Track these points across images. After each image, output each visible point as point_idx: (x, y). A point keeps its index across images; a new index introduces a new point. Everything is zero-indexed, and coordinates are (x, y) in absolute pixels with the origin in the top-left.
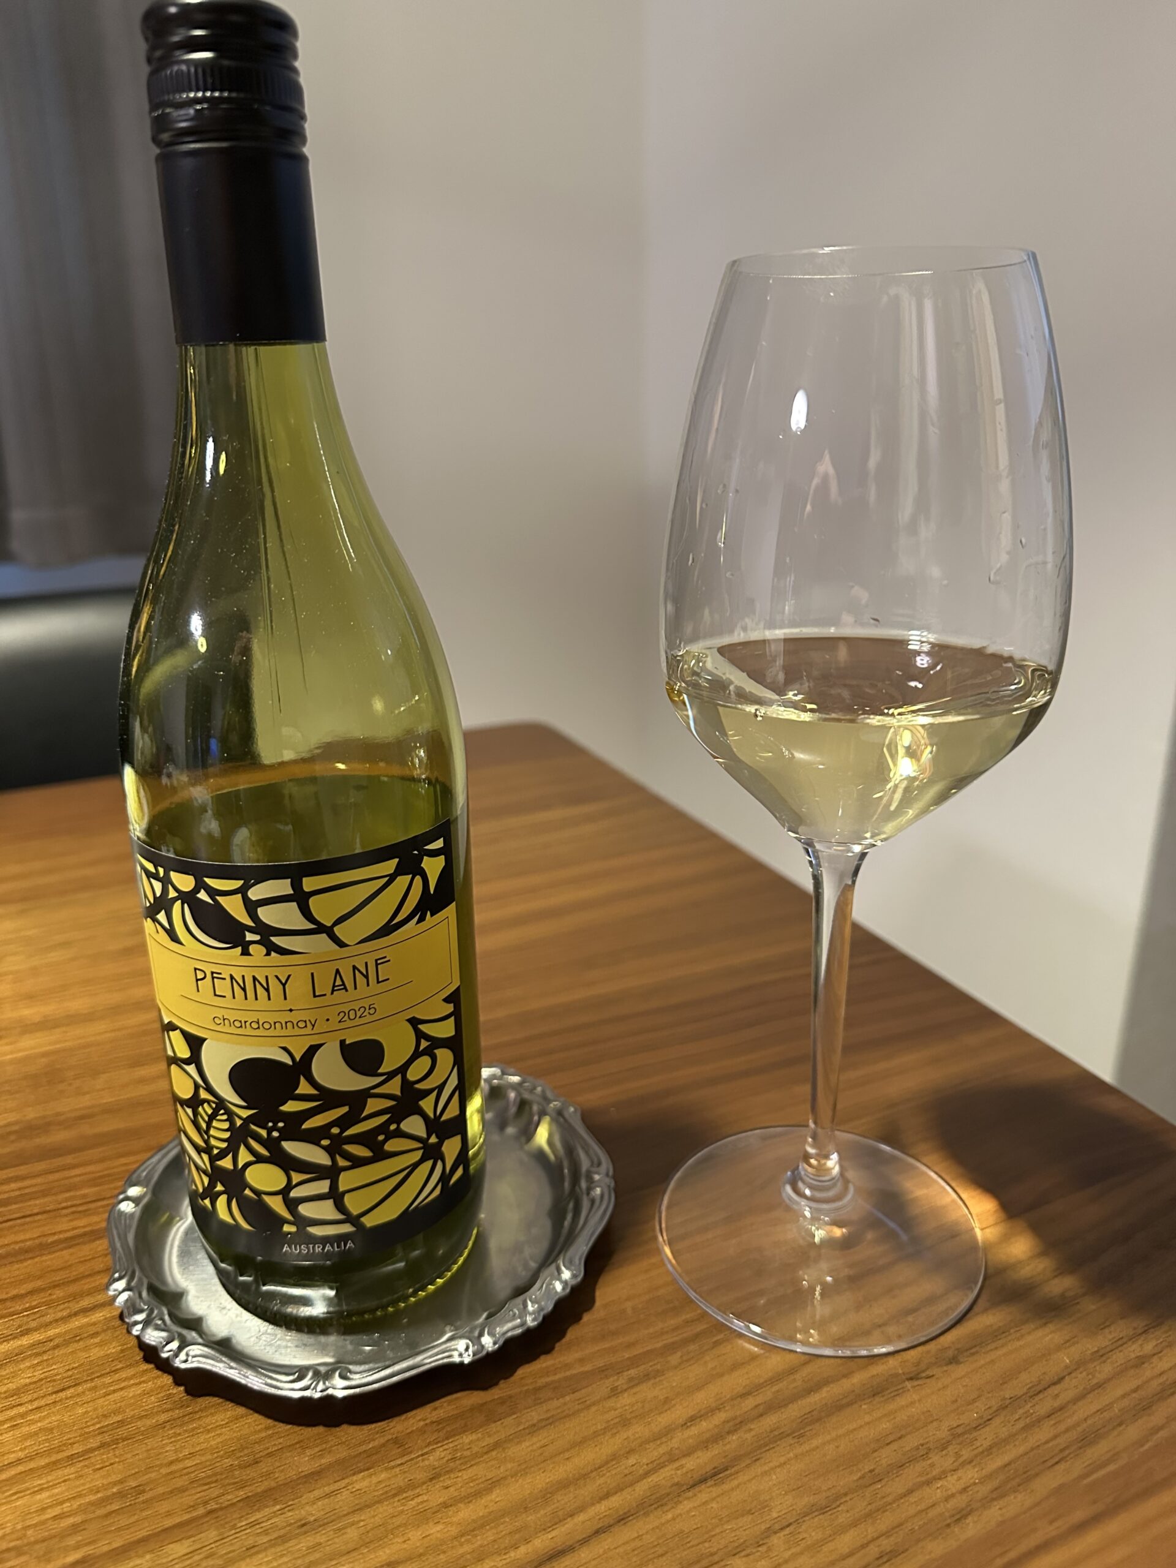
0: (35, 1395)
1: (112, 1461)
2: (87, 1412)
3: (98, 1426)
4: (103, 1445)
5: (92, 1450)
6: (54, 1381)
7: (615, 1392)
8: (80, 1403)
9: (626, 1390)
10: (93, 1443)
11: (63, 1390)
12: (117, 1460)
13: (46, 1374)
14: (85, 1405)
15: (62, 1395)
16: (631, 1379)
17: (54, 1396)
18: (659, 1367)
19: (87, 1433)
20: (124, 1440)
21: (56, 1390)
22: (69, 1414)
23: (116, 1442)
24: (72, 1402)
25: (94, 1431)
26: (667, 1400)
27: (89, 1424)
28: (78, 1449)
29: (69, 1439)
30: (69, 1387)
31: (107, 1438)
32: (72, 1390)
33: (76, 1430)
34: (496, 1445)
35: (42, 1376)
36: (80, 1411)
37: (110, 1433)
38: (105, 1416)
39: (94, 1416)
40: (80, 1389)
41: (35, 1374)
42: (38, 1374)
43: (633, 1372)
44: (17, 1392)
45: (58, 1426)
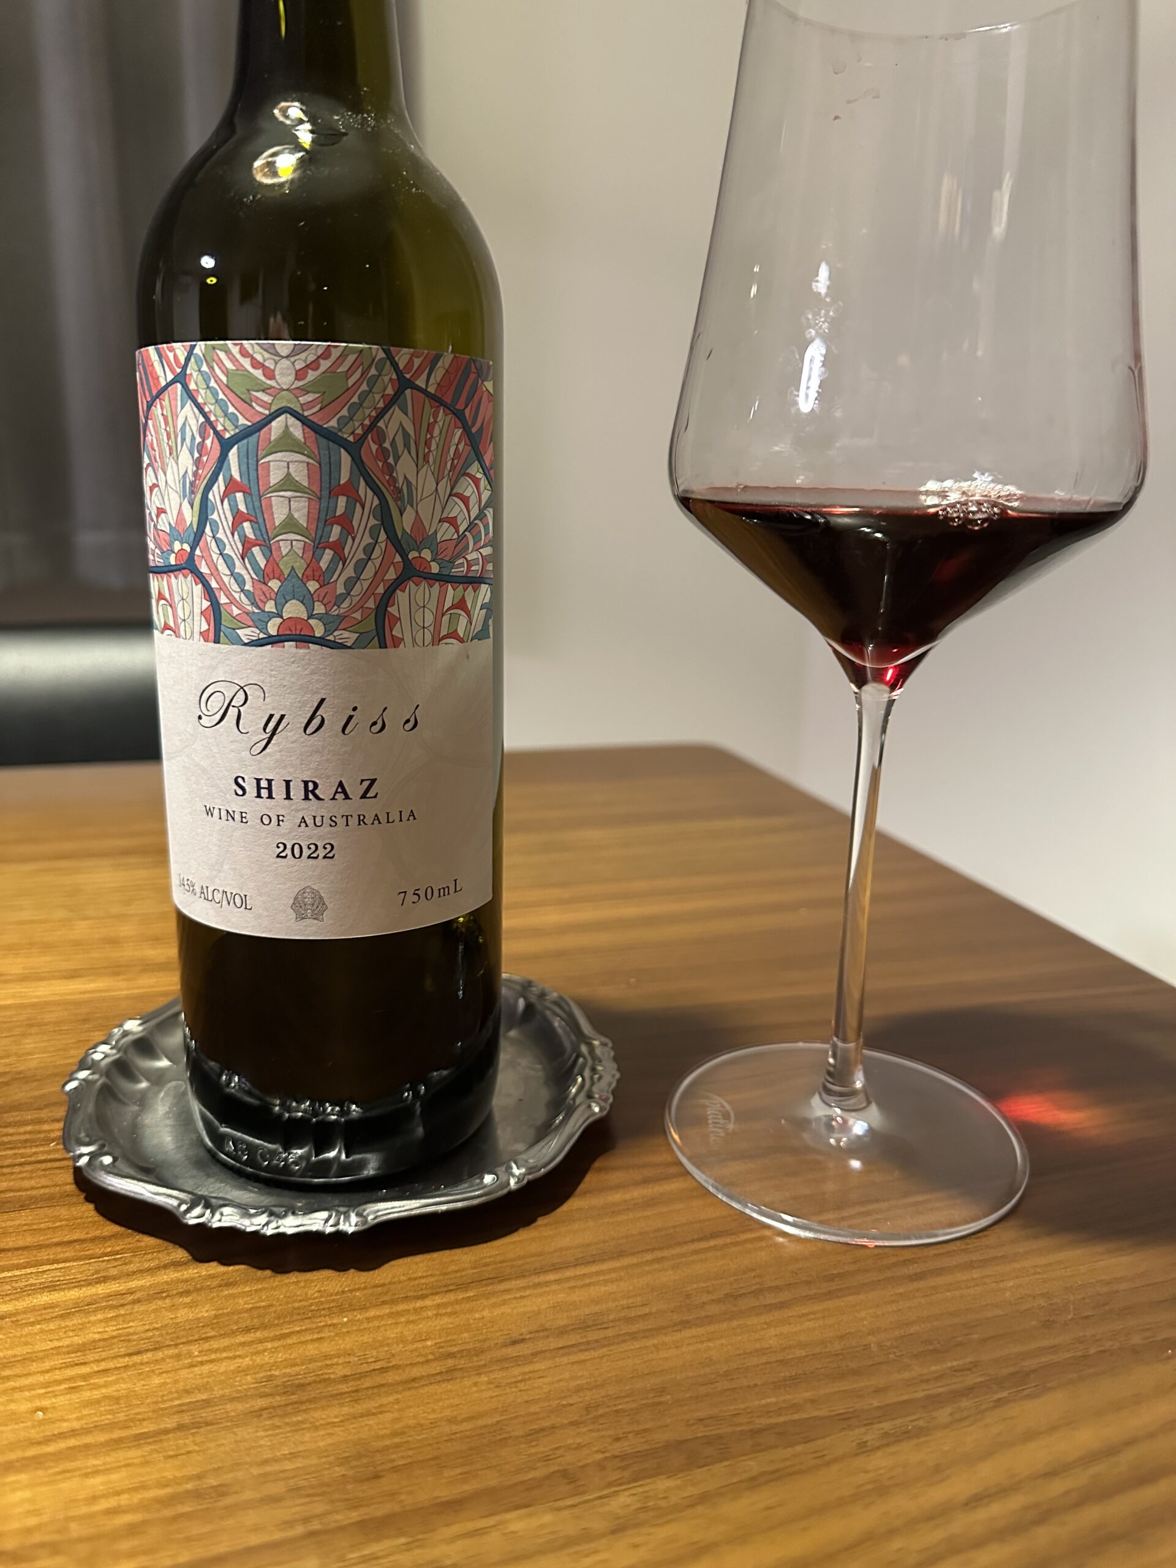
0: (104, 1355)
1: (190, 1449)
2: (164, 1384)
3: (177, 1402)
4: (180, 1427)
5: (166, 1432)
6: (129, 1341)
7: (863, 1448)
8: (157, 1372)
9: (878, 1448)
10: (170, 1423)
11: (138, 1353)
12: (197, 1448)
13: (120, 1332)
14: (164, 1375)
15: (136, 1359)
16: (886, 1435)
17: (127, 1359)
18: (921, 1423)
19: (162, 1409)
20: (207, 1424)
21: (130, 1351)
22: (142, 1382)
23: (196, 1425)
24: (147, 1369)
25: (171, 1407)
26: (938, 1469)
27: (165, 1398)
28: (148, 1427)
29: (138, 1413)
30: (147, 1351)
31: (186, 1419)
32: (149, 1355)
33: (149, 1404)
34: (704, 1498)
35: (115, 1333)
36: (156, 1381)
37: (193, 1413)
38: (188, 1392)
39: (173, 1390)
40: (160, 1355)
41: (107, 1329)
42: (111, 1330)
43: (886, 1426)
44: (81, 1349)
45: (127, 1397)
